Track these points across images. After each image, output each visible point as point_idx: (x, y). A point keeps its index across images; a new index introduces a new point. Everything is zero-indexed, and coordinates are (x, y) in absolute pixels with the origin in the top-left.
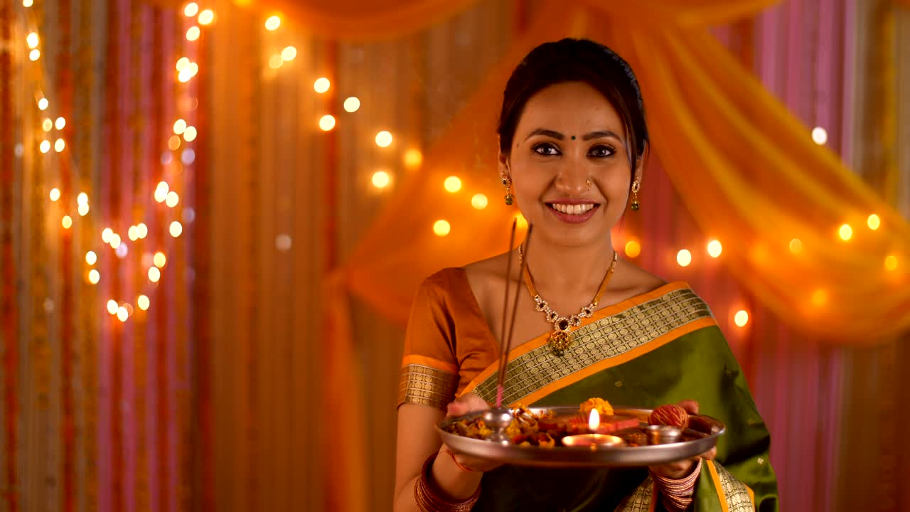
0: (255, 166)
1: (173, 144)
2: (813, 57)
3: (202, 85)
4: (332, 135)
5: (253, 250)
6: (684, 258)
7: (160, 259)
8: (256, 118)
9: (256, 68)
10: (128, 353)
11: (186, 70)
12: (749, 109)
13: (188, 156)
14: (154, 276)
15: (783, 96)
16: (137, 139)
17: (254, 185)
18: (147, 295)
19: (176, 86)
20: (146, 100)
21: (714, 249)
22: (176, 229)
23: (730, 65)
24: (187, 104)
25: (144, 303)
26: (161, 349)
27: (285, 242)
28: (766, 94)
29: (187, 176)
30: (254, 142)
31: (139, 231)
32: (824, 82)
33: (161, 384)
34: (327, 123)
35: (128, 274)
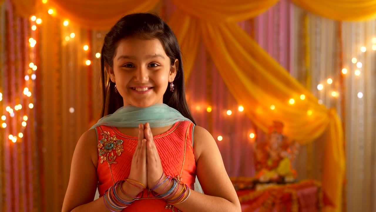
0: (60, 80)
1: (29, 71)
2: (278, 34)
4: (90, 67)
5: (60, 114)
6: (229, 113)
7: (26, 118)
8: (60, 61)
9: (60, 42)
10: (15, 156)
11: (32, 43)
12: (253, 54)
13: (34, 77)
14: (24, 124)
15: (266, 48)
16: (16, 70)
17: (59, 88)
18: (22, 132)
19: (29, 48)
20: (19, 55)
21: (241, 109)
22: (31, 106)
23: (246, 37)
24: (32, 56)
25: (21, 135)
26: (26, 153)
27: (72, 110)
28: (260, 48)
29: (33, 84)
30: (59, 71)
31: (19, 107)
32: (282, 44)
33: (26, 168)
34: (88, 63)
35: (14, 124)
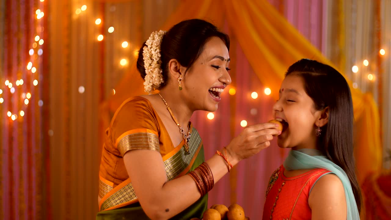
0: (69, 57)
1: (34, 45)
2: (310, 9)
3: (46, 22)
4: (102, 43)
5: (68, 93)
6: (254, 95)
7: (29, 95)
8: (69, 36)
9: (70, 15)
10: (15, 135)
11: (40, 14)
12: (282, 31)
13: (40, 52)
14: (27, 102)
15: (296, 25)
16: (19, 42)
17: (69, 65)
18: (23, 110)
19: (35, 20)
20: (23, 26)
21: (268, 91)
22: (35, 83)
23: (274, 12)
24: (39, 29)
25: (22, 113)
26: (29, 134)
27: (82, 90)
28: (289, 25)
29: (40, 61)
30: (69, 46)
31: (20, 82)
32: (314, 20)
33: (29, 150)
34: (100, 38)
35: (15, 100)
